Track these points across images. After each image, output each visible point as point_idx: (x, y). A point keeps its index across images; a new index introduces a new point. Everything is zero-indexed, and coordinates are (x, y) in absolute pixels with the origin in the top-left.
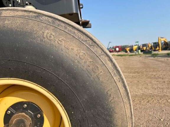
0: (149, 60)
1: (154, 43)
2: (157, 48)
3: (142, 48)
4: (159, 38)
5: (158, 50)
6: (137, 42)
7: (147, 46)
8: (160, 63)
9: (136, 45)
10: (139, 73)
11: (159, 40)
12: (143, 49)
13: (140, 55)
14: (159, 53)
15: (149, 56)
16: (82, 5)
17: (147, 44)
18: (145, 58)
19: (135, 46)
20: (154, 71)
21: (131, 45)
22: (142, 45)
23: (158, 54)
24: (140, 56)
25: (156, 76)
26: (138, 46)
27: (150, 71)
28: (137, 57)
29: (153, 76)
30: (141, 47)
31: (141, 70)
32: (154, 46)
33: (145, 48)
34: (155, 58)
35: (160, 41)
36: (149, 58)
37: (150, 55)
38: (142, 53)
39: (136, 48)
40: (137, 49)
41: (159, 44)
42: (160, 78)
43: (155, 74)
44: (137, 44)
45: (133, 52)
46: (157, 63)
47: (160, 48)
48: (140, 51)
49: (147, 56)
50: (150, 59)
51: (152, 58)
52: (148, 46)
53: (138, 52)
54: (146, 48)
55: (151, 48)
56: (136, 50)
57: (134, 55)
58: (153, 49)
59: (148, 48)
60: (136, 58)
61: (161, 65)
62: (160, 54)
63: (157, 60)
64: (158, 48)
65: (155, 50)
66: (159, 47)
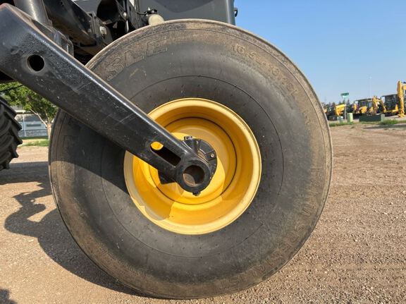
0: (373, 133)
1: (387, 97)
2: (394, 108)
3: (357, 110)
4: (399, 84)
5: (397, 113)
6: (346, 94)
7: (370, 105)
8: (397, 138)
9: (344, 103)
10: (348, 156)
11: (398, 89)
12: (360, 111)
13: (351, 124)
14: (399, 120)
15: (374, 126)
16: (237, 11)
17: (370, 99)
18: (364, 131)
19: (340, 104)
20: (381, 152)
21: (332, 103)
22: (357, 102)
23: (395, 122)
24: (351, 126)
25: (385, 159)
26: (348, 104)
27: (373, 153)
28: (346, 128)
29: (377, 160)
30: (355, 108)
31: (352, 151)
32: (386, 104)
33: (364, 109)
34: (387, 131)
35: (401, 91)
36: (372, 130)
37: (376, 124)
38: (357, 121)
39: (343, 109)
40: (345, 112)
41: (398, 99)
42: (393, 162)
43: (382, 156)
44: (346, 101)
45: (336, 119)
46: (390, 138)
47: (403, 109)
48: (351, 114)
49: (370, 126)
50: (377, 132)
51: (382, 130)
52: (373, 105)
53: (348, 118)
54: (368, 109)
55: (380, 109)
56: (342, 115)
57: (338, 125)
58: (385, 111)
59: (372, 110)
60: (343, 130)
61: (399, 143)
62: (401, 122)
63: (391, 134)
64: (396, 109)
65: (388, 115)
66: (399, 107)
